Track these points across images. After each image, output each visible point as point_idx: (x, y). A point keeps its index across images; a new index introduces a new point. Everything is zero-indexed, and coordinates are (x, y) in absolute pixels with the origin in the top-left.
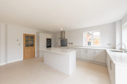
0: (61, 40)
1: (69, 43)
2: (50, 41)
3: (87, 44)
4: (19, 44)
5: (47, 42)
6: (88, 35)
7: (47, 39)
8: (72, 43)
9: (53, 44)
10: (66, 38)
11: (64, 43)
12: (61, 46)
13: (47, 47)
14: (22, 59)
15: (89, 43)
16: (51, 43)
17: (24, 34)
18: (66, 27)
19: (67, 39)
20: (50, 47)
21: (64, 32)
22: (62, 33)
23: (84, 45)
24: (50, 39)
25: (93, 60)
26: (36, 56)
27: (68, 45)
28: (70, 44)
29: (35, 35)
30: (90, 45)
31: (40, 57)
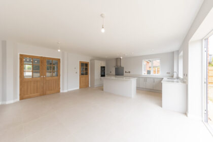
0: (116, 68)
1: (126, 72)
2: (104, 69)
3: (146, 72)
4: (76, 73)
5: (101, 70)
6: (147, 62)
7: (101, 67)
8: (129, 72)
10: (122, 65)
11: (119, 72)
12: (116, 75)
13: (102, 76)
14: (78, 88)
15: (149, 72)
17: (80, 62)
19: (123, 68)
20: (104, 76)
21: (120, 59)
22: (118, 60)
23: (143, 74)
24: (104, 67)
25: (152, 88)
29: (89, 63)
30: (150, 73)
31: (95, 86)
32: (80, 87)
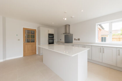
0: (65, 36)
1: (75, 39)
2: (52, 37)
4: (19, 40)
5: (49, 37)
7: (49, 34)
8: (79, 39)
9: (56, 40)
10: (71, 32)
11: (68, 39)
12: (65, 42)
13: (49, 43)
14: (22, 56)
15: (103, 39)
16: (53, 39)
17: (23, 28)
18: (72, 18)
19: (72, 34)
20: (53, 43)
21: (69, 25)
23: (96, 42)
24: (53, 35)
26: (37, 53)
27: (74, 41)
28: (77, 40)
29: (36, 30)
30: (105, 41)
31: (41, 55)
32: (24, 55)
